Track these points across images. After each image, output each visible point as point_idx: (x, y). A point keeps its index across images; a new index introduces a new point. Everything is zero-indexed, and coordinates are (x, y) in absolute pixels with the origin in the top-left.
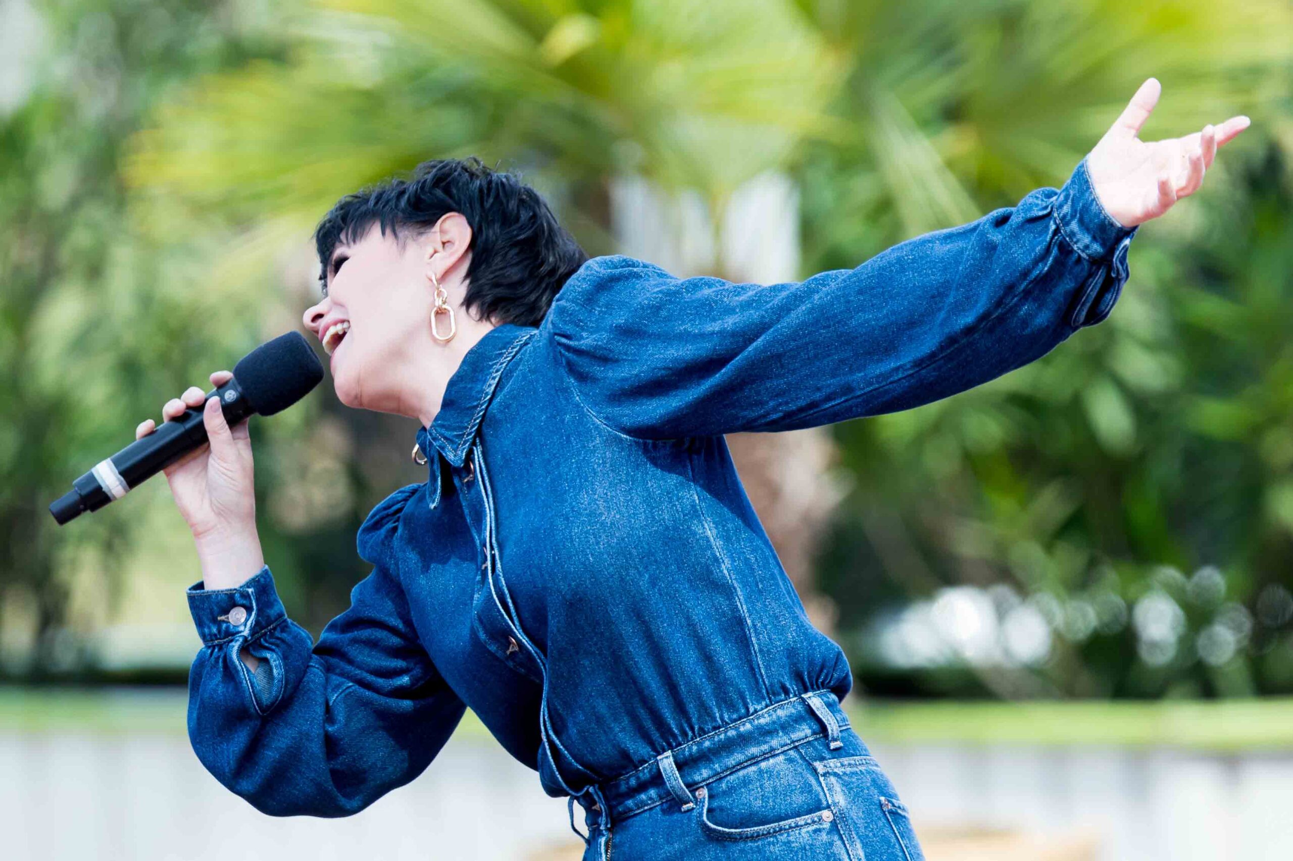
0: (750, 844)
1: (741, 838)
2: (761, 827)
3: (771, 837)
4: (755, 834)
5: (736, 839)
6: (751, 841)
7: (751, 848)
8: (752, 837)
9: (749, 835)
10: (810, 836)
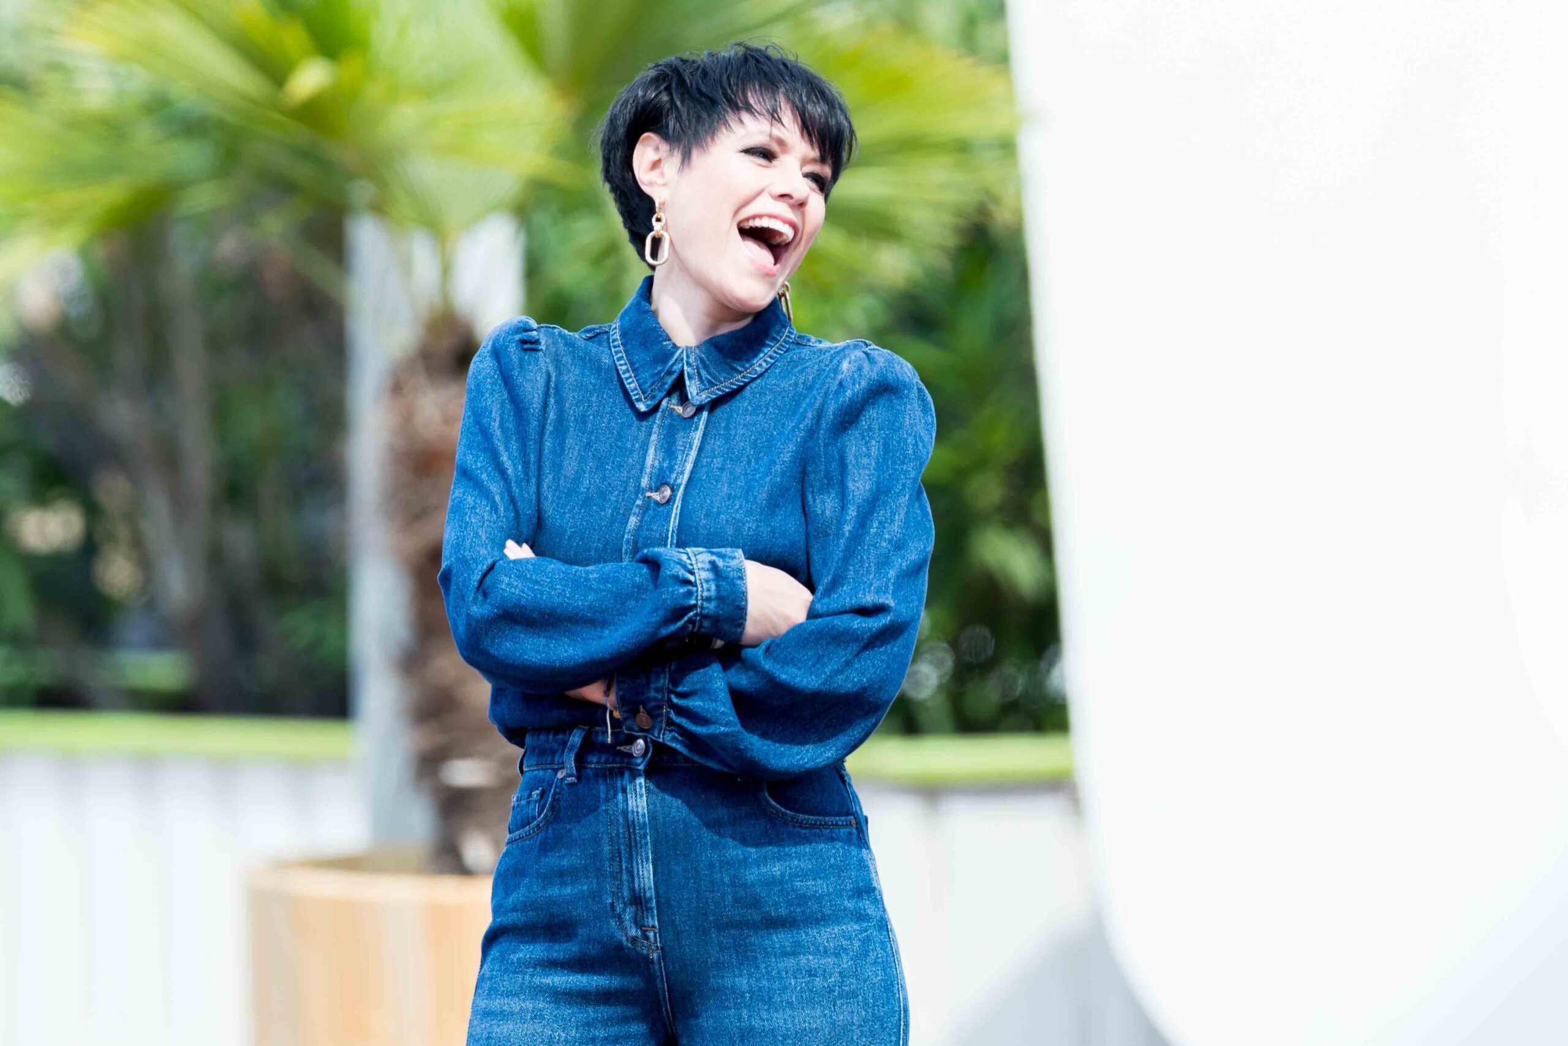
0: (799, 829)
1: (792, 821)
2: (811, 817)
3: (817, 828)
4: (805, 822)
5: (787, 820)
6: (801, 827)
7: (799, 833)
8: (801, 823)
9: (800, 821)
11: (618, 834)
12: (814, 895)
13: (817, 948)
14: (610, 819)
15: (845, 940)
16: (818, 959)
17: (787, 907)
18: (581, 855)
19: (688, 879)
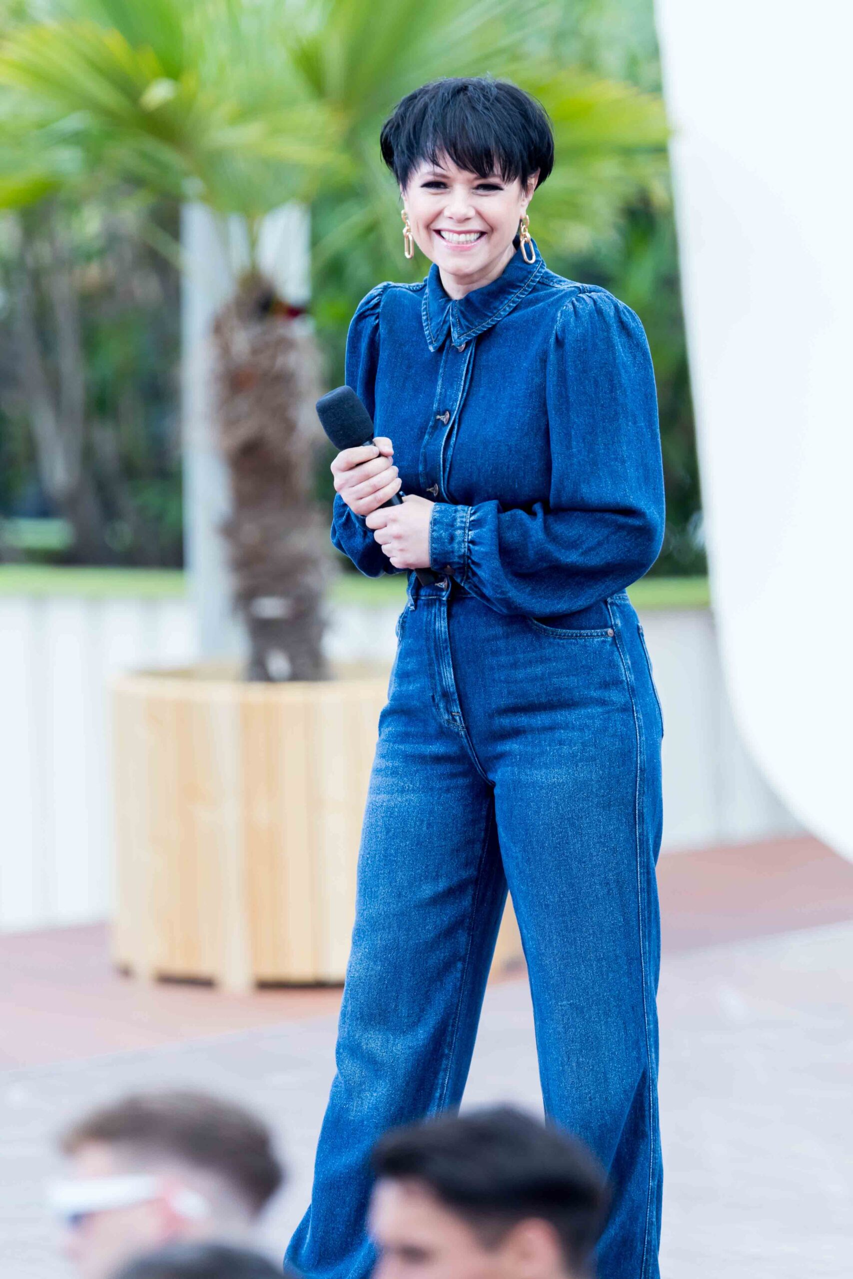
0: (558, 640)
1: (552, 634)
2: (568, 631)
3: (573, 639)
4: (563, 634)
5: (548, 634)
6: (559, 638)
7: (558, 644)
8: (560, 635)
9: (558, 634)
10: (599, 645)
12: (566, 688)
13: (567, 725)
15: (589, 719)
16: (567, 733)
17: (546, 697)
19: (477, 678)
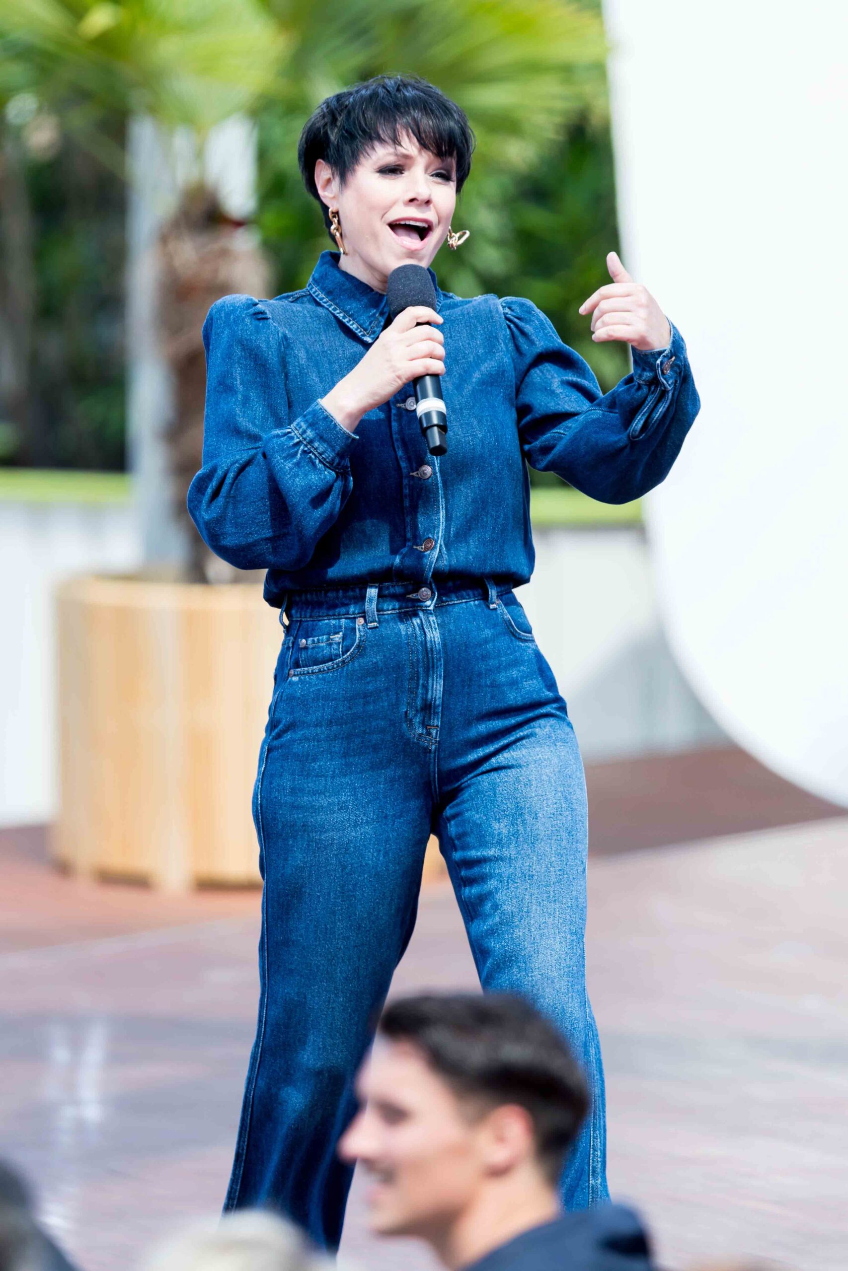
11: (418, 660)
14: (411, 649)
18: (385, 680)
